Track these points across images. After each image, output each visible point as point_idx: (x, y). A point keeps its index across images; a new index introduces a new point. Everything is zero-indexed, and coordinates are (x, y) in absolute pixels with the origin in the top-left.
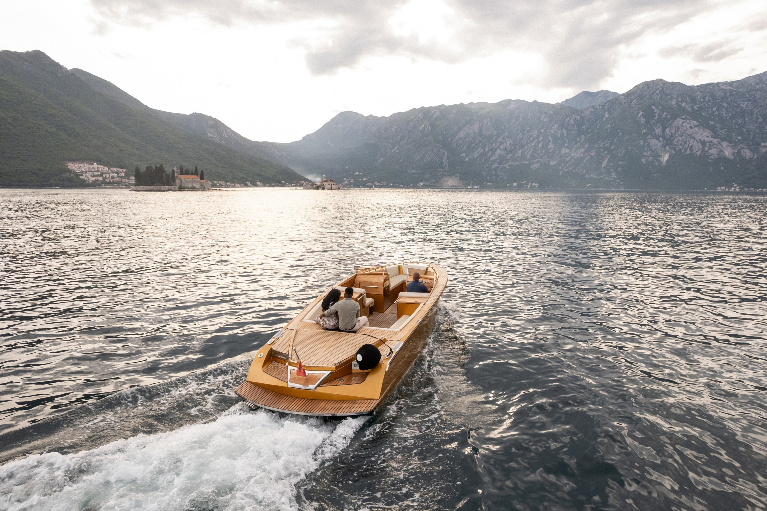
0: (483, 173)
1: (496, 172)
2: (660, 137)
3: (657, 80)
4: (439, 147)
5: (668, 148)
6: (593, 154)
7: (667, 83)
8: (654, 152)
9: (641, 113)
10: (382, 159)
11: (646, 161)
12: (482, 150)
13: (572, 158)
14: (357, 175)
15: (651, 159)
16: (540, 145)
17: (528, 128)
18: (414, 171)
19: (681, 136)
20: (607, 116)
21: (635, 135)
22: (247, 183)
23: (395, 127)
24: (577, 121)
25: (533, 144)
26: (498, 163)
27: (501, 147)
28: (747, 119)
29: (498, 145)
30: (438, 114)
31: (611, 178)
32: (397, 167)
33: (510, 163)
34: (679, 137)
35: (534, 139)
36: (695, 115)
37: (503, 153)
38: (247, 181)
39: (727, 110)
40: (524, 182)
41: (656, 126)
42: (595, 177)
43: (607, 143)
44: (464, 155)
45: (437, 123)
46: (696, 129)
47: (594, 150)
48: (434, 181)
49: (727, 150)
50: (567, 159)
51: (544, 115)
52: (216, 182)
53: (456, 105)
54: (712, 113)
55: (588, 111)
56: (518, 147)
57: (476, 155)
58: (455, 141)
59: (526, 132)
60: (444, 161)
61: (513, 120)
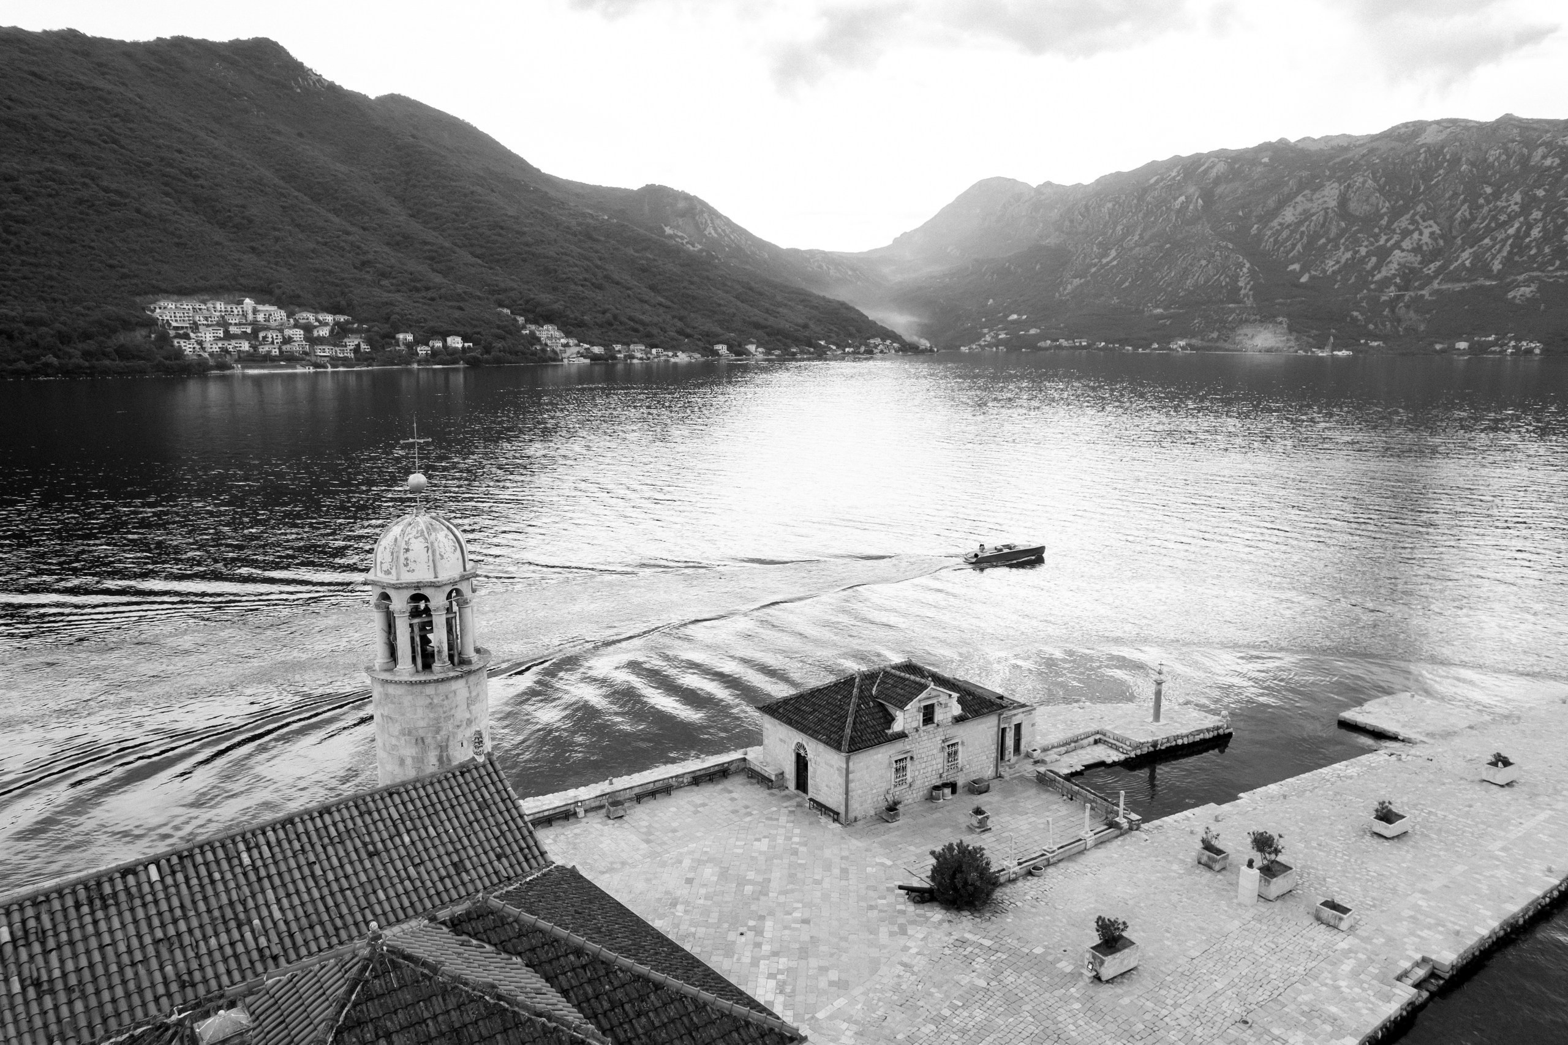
0: (1355, 314)
1: (1393, 311)
4: (1226, 247)
10: (1077, 282)
12: (1349, 255)
14: (1014, 322)
16: (1535, 233)
17: (1489, 190)
18: (1159, 311)
22: (718, 347)
23: (1110, 205)
25: (1511, 231)
26: (1399, 288)
27: (1406, 244)
29: (1396, 237)
30: (1221, 167)
32: (1115, 300)
33: (1435, 285)
35: (1511, 219)
37: (1415, 260)
38: (718, 343)
40: (1492, 338)
44: (1296, 267)
45: (1219, 190)
48: (1215, 335)
51: (1541, 151)
52: (618, 347)
53: (1270, 144)
56: (1459, 241)
57: (1330, 266)
58: (1269, 233)
59: (1481, 201)
60: (1241, 284)
61: (1441, 171)
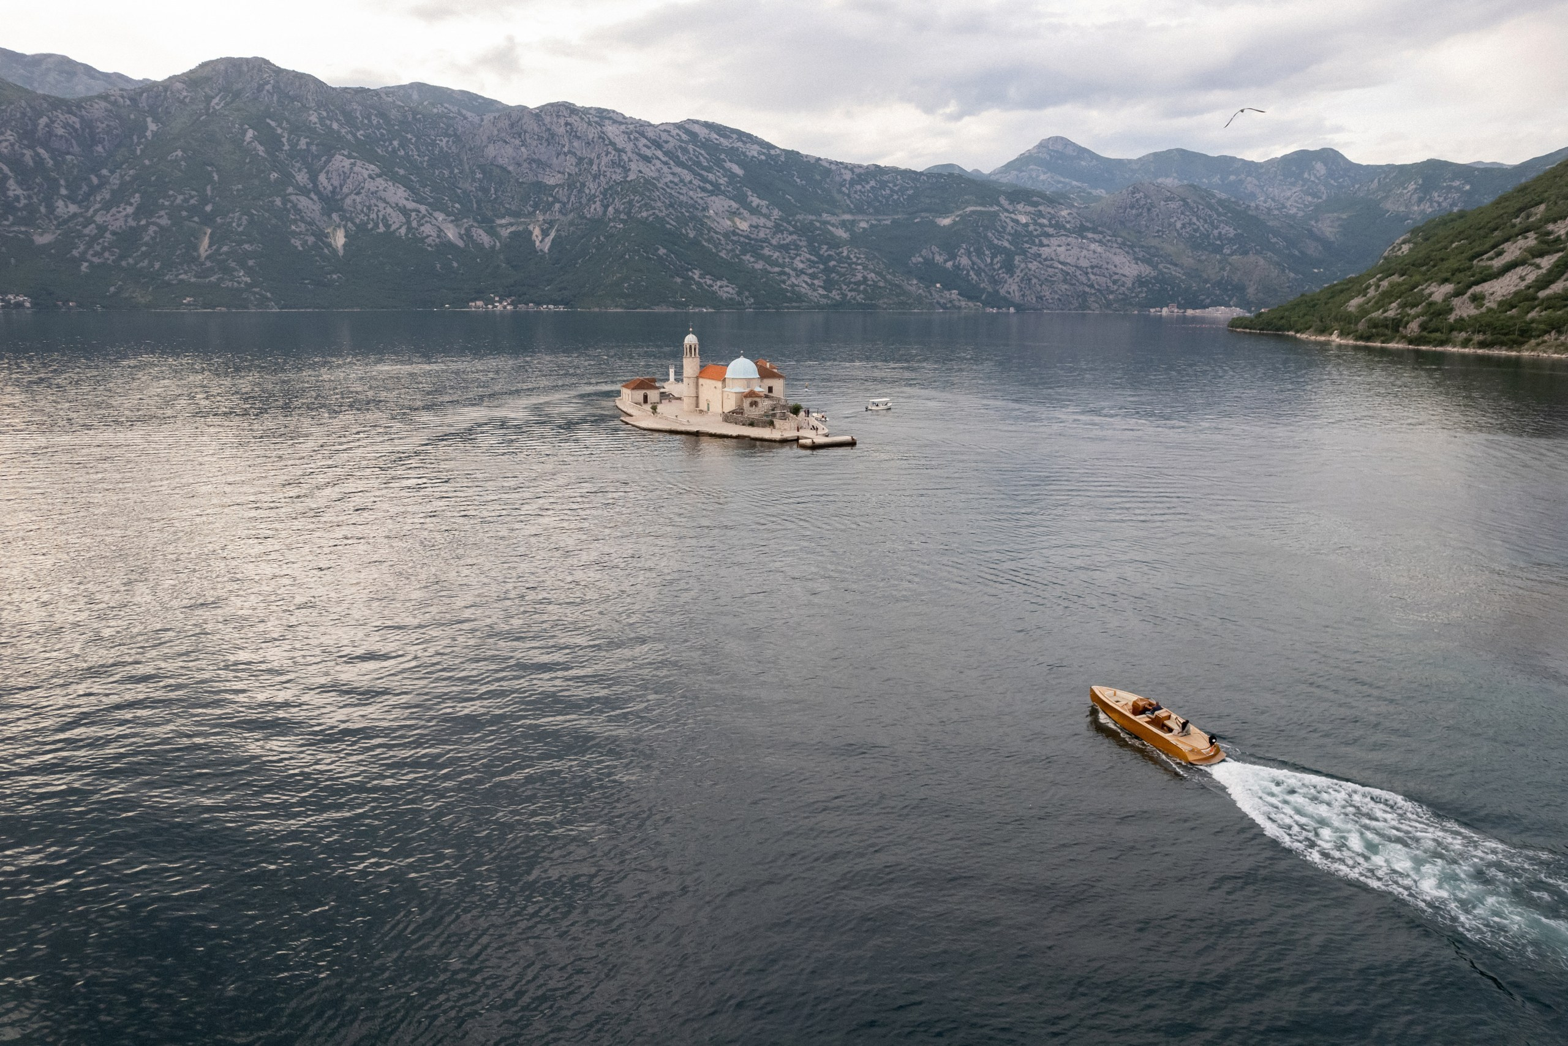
2: (309, 191)
3: (256, 59)
5: (335, 216)
6: (165, 222)
7: (279, 71)
8: (310, 224)
9: (250, 133)
11: (302, 246)
13: (102, 229)
15: (311, 240)
19: (358, 194)
20: (152, 127)
21: (257, 182)
24: (76, 130)
28: (456, 171)
31: (239, 283)
34: (353, 196)
36: (365, 150)
39: (418, 150)
41: (293, 166)
42: (193, 280)
43: (192, 197)
46: (379, 180)
47: (162, 213)
49: (448, 228)
50: (86, 231)
54: (394, 151)
55: (96, 106)
